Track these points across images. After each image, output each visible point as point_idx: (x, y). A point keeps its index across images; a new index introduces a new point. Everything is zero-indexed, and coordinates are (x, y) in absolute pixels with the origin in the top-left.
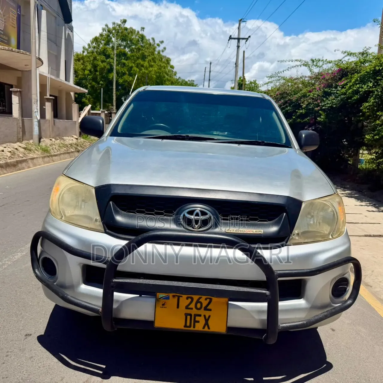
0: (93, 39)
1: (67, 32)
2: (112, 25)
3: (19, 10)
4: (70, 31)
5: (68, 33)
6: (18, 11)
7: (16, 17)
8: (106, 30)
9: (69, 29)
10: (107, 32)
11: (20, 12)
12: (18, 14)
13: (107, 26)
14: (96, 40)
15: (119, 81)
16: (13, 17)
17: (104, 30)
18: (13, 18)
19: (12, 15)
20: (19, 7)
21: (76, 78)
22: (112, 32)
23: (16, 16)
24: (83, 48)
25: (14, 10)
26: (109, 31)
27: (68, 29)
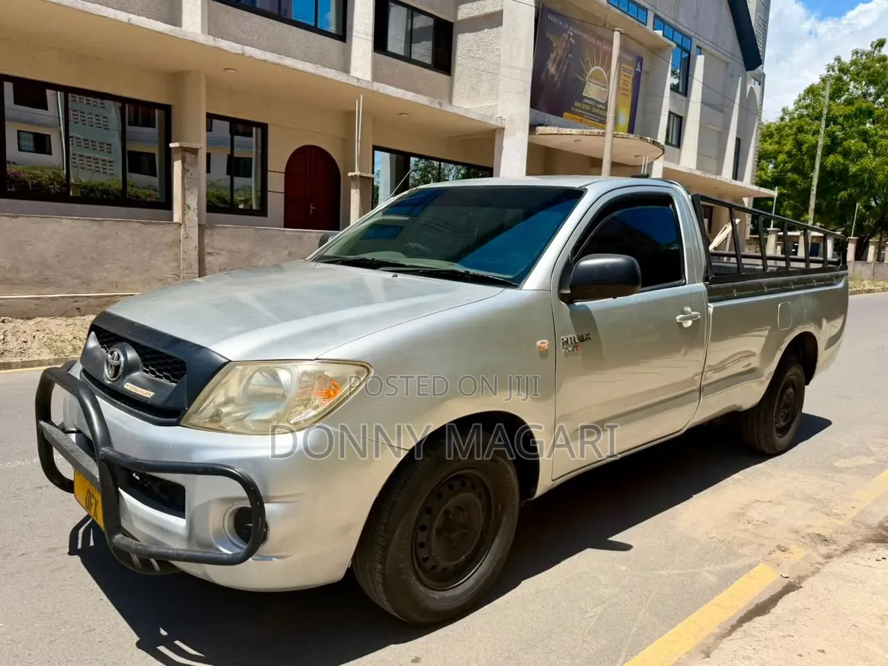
0: (805, 91)
1: (749, 87)
2: (851, 56)
3: (639, 64)
4: (757, 83)
5: (751, 88)
6: (636, 68)
7: (631, 78)
8: (836, 69)
9: (756, 80)
10: (837, 72)
11: (641, 69)
12: (636, 72)
13: (838, 59)
14: (811, 91)
15: (850, 169)
16: (626, 79)
17: (831, 68)
18: (625, 81)
19: (625, 75)
20: (640, 60)
21: (775, 170)
22: (848, 71)
23: (632, 76)
24: (783, 110)
25: (628, 67)
26: (841, 70)
27: (753, 80)
